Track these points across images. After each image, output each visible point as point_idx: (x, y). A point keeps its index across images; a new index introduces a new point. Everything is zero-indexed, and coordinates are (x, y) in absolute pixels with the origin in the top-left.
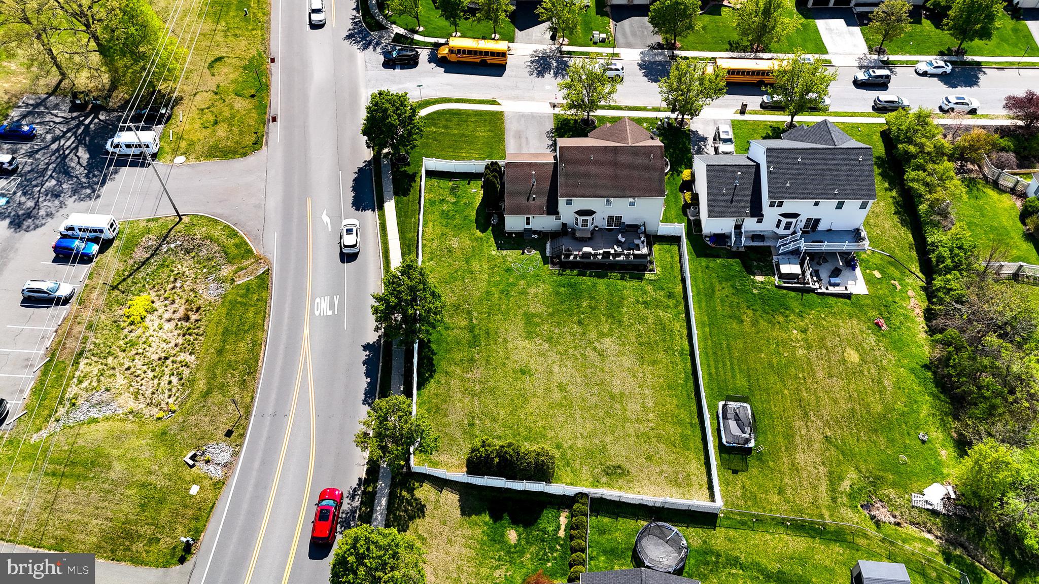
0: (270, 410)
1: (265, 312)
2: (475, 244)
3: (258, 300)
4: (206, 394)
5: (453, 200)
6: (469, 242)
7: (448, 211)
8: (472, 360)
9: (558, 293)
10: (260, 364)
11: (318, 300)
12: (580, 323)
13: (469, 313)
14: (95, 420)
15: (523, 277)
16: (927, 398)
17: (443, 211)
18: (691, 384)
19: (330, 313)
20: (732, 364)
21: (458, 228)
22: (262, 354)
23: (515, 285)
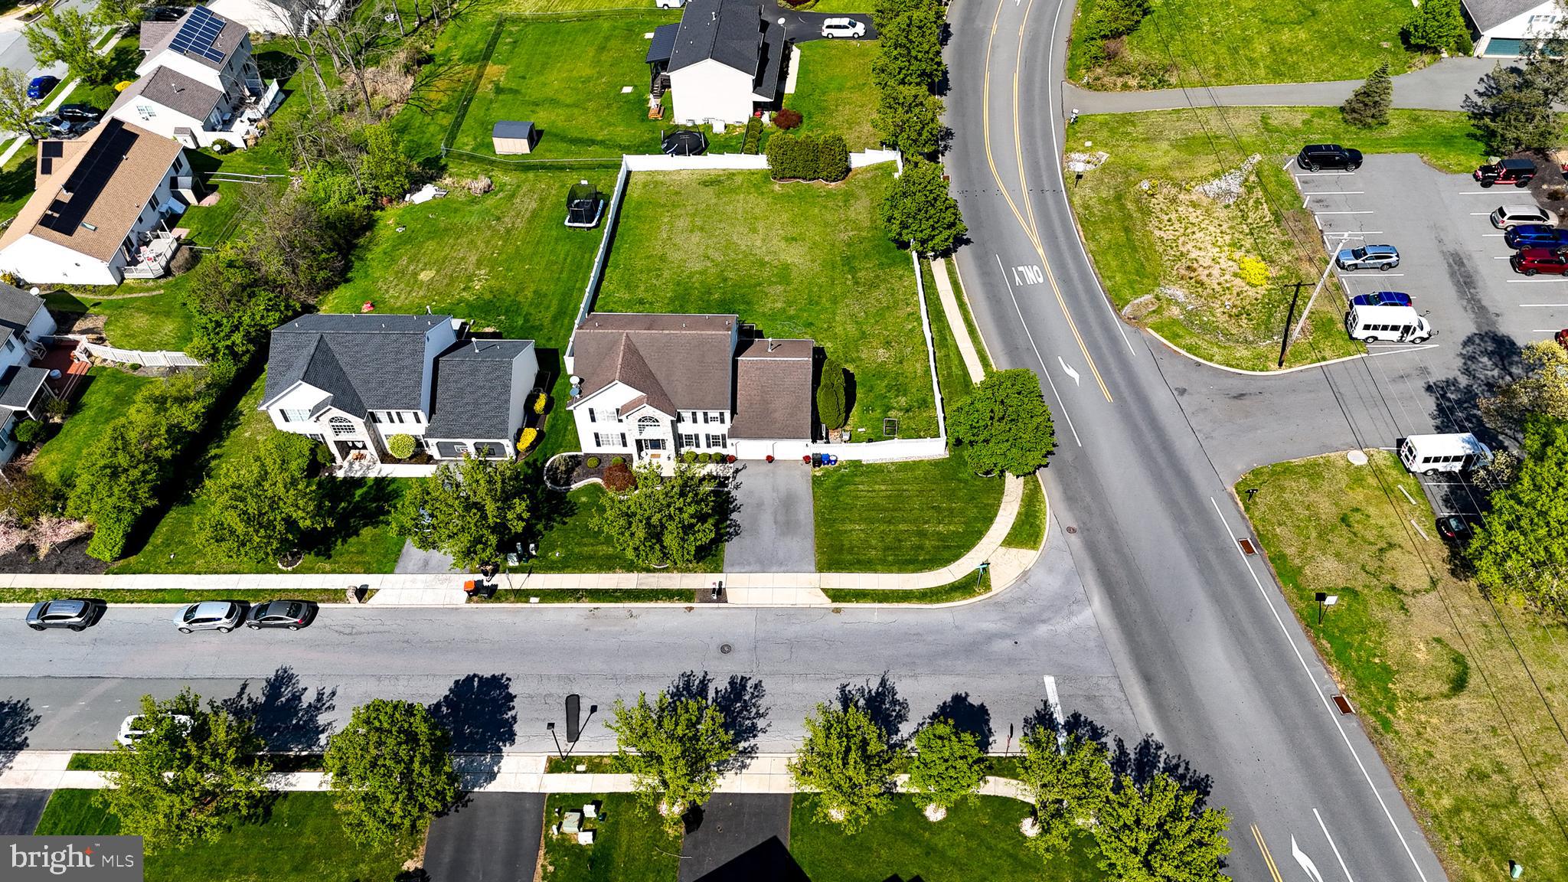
0: (1048, 195)
1: (1099, 268)
2: (854, 355)
3: (1114, 277)
4: (1119, 198)
5: (892, 414)
6: (863, 356)
7: (897, 396)
8: (849, 245)
9: (748, 303)
10: (1079, 226)
11: (1041, 280)
12: (725, 280)
13: (857, 283)
14: (1216, 175)
15: (790, 318)
16: (370, 257)
17: (905, 395)
18: (616, 243)
19: (1020, 269)
20: (565, 259)
21: (880, 373)
22: (1081, 233)
23: (800, 310)
